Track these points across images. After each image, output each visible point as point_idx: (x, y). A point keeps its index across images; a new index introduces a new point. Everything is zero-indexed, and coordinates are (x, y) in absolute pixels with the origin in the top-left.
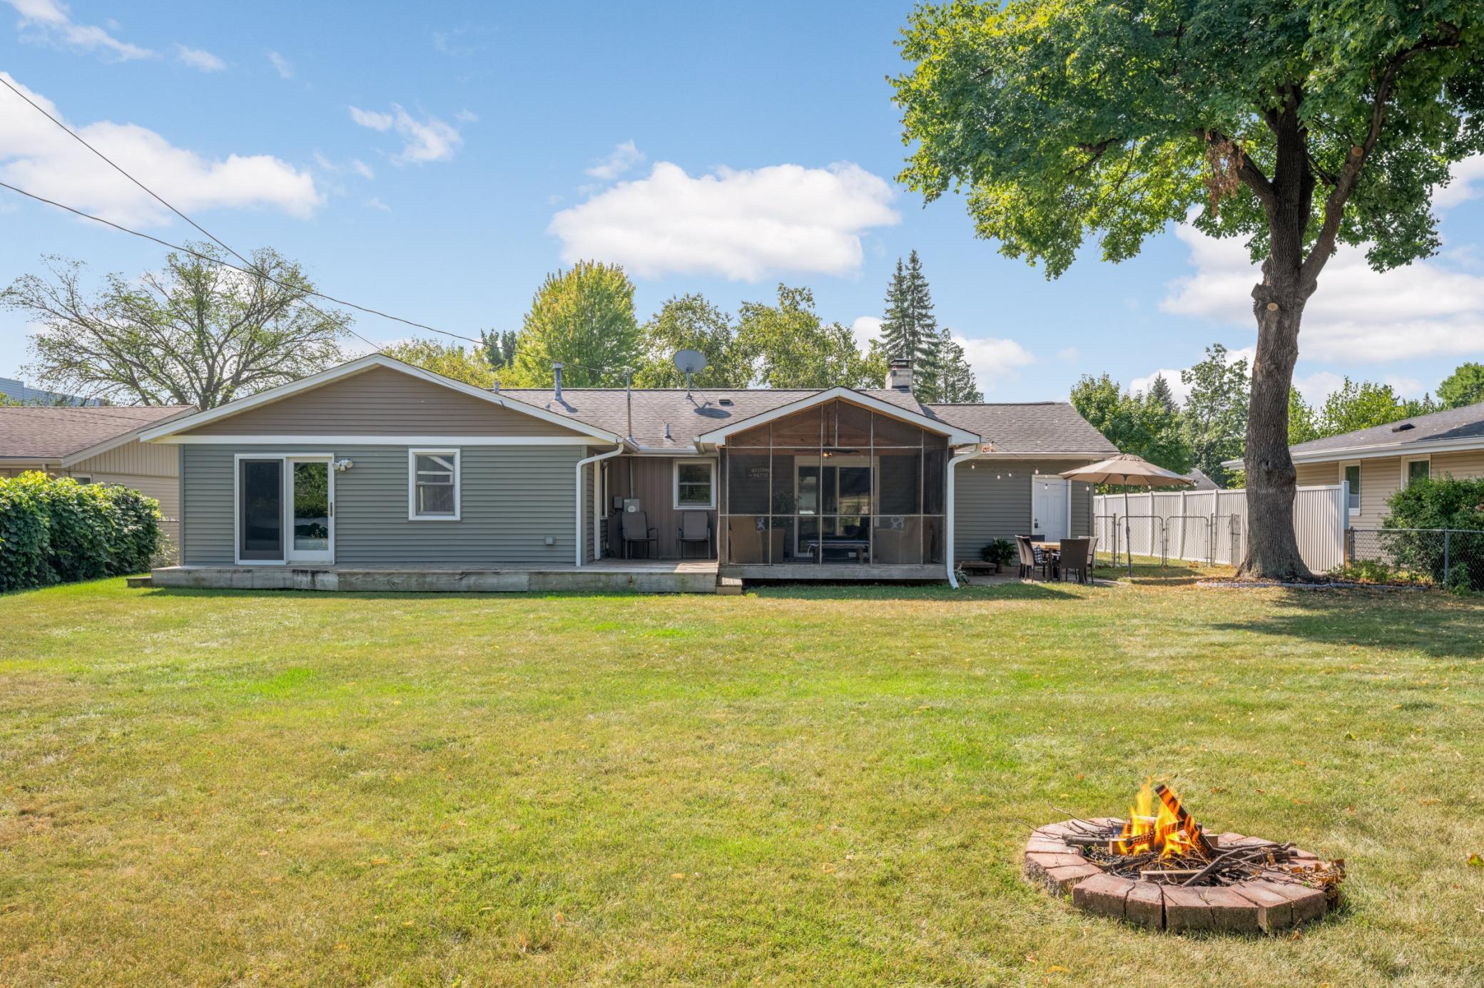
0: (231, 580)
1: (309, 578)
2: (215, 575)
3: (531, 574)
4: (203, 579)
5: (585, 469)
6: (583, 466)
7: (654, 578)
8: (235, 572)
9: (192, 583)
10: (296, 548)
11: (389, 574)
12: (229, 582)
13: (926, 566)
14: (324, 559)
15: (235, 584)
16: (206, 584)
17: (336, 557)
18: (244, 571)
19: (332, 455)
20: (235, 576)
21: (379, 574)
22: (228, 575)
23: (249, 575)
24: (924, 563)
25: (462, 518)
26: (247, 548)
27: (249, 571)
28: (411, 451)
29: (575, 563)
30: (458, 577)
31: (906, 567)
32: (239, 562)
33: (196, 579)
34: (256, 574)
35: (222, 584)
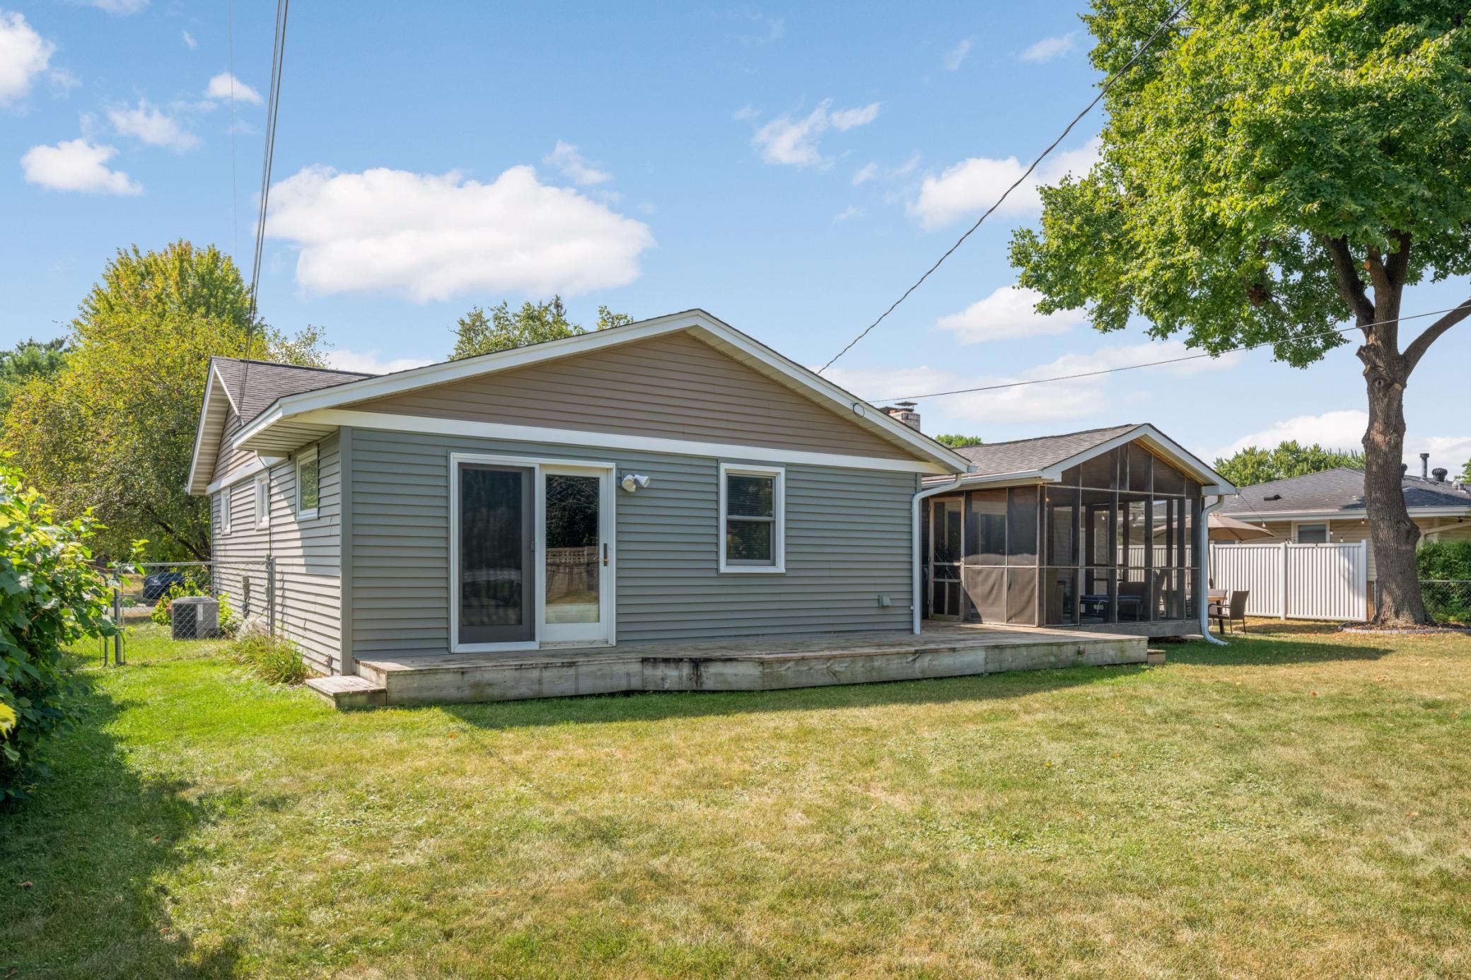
0: (540, 682)
1: (686, 670)
2: (510, 674)
3: (987, 648)
4: (490, 685)
7: (1100, 647)
8: (546, 666)
9: (467, 693)
11: (829, 659)
12: (536, 687)
14: (592, 638)
15: (547, 690)
16: (495, 692)
17: (617, 632)
18: (563, 665)
19: (612, 465)
20: (547, 674)
21: (816, 658)
22: (535, 674)
23: (571, 671)
25: (786, 570)
27: (571, 665)
29: (912, 629)
32: (457, 647)
33: (476, 685)
34: (583, 669)
35: (524, 690)
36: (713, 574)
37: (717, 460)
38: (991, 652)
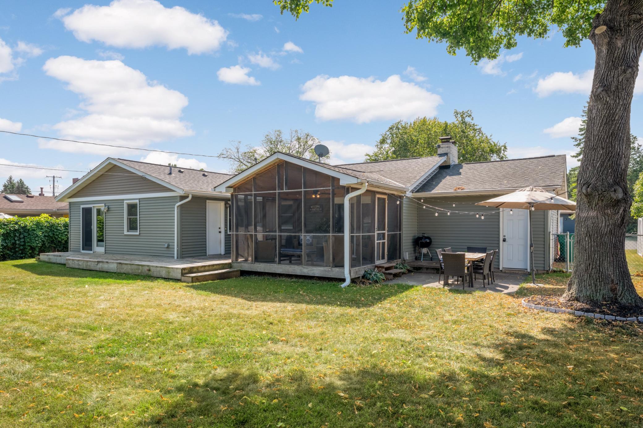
5: (179, 208)
6: (178, 207)
7: (158, 269)
10: (97, 246)
13: (334, 269)
17: (105, 251)
19: (103, 205)
24: (332, 267)
25: (140, 234)
26: (86, 245)
28: (125, 202)
29: (174, 257)
30: (96, 263)
31: (322, 269)
32: (82, 251)
33: (49, 259)
36: (123, 235)
37: (123, 200)
38: (118, 265)
